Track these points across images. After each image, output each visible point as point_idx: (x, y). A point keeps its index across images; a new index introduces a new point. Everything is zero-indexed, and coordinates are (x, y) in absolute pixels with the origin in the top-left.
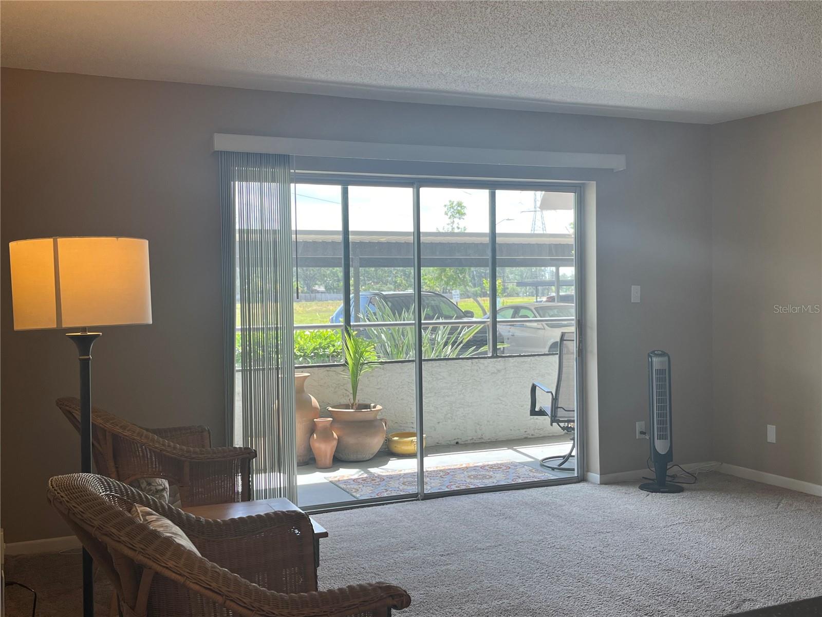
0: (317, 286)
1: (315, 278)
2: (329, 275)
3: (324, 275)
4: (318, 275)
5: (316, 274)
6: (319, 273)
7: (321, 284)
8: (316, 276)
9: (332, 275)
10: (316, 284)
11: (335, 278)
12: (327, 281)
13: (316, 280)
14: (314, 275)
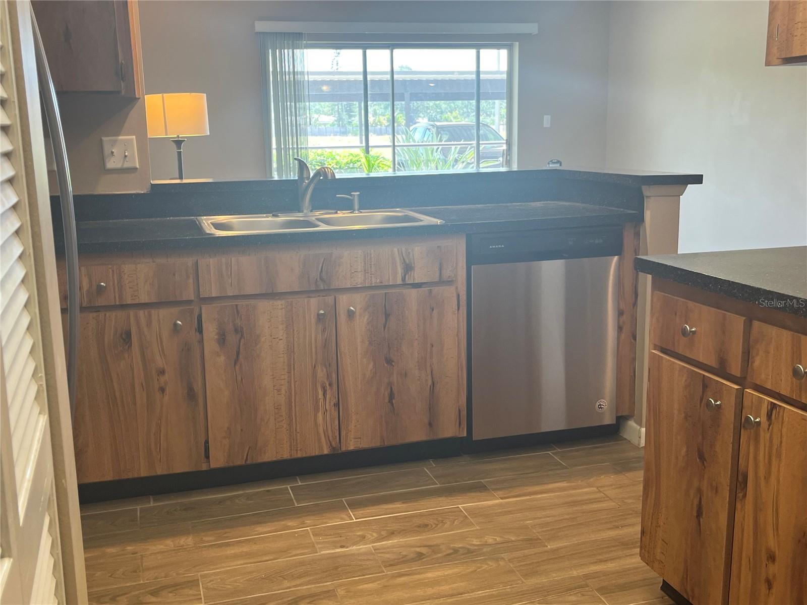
0: (419, 118)
1: (418, 111)
2: (432, 107)
3: (427, 107)
4: (421, 107)
5: (419, 106)
6: (423, 106)
7: (424, 117)
8: (419, 109)
9: (435, 107)
10: (420, 117)
11: (438, 110)
12: (431, 114)
13: (419, 112)
14: (418, 107)
